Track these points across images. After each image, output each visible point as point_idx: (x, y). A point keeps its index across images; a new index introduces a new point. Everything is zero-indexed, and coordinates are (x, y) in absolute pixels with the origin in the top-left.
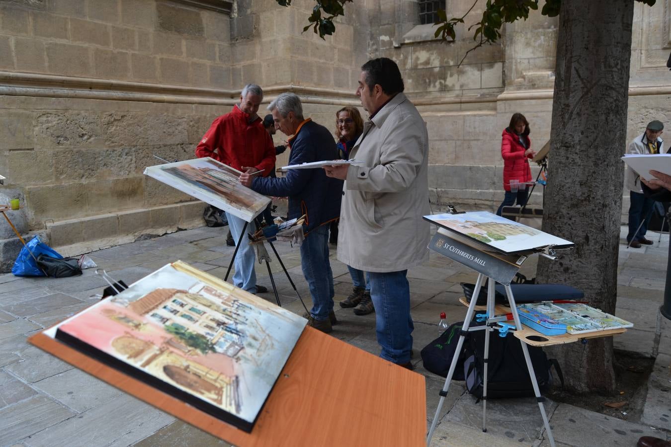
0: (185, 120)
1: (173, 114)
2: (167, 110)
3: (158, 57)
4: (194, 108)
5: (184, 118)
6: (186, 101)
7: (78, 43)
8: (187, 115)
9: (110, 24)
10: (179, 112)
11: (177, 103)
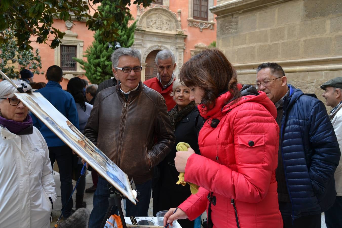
0: (314, 84)
1: (303, 80)
2: (298, 78)
3: (302, 39)
4: (324, 75)
5: (314, 82)
6: (315, 69)
7: (251, 45)
8: (315, 80)
9: (269, 29)
10: (309, 78)
11: (307, 71)
